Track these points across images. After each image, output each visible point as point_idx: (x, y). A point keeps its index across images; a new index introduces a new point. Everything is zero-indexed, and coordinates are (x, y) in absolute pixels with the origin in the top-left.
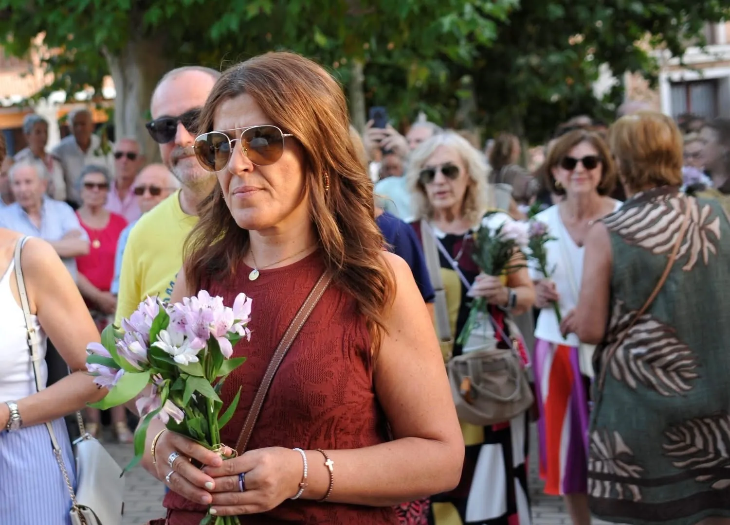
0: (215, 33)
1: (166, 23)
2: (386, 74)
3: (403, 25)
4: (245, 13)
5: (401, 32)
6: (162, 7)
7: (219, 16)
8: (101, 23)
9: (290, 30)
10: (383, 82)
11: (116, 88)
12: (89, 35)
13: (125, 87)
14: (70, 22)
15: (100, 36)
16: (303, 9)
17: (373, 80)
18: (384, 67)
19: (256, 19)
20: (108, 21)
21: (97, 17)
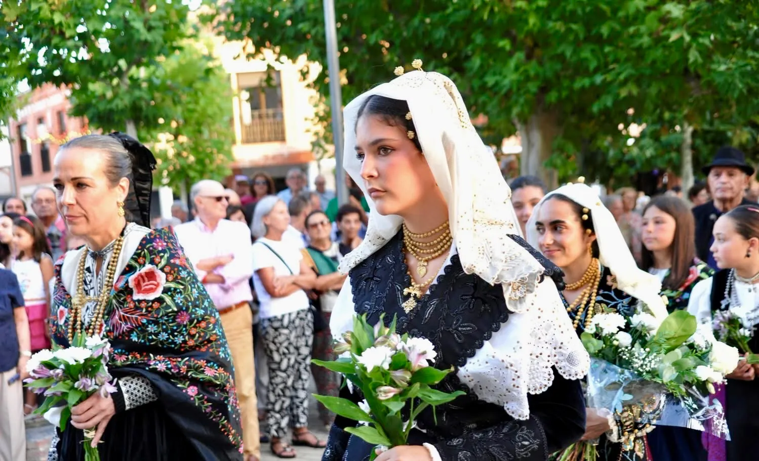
0: (595, 108)
1: (560, 101)
2: (709, 137)
3: (733, 102)
4: (618, 95)
5: (730, 107)
6: (559, 91)
7: (598, 97)
8: (516, 102)
9: (649, 105)
10: (706, 143)
11: (522, 145)
12: (508, 110)
13: (529, 145)
14: (495, 101)
15: (515, 111)
16: (660, 91)
17: (699, 142)
18: (706, 132)
19: (625, 98)
20: (522, 100)
21: (514, 97)
